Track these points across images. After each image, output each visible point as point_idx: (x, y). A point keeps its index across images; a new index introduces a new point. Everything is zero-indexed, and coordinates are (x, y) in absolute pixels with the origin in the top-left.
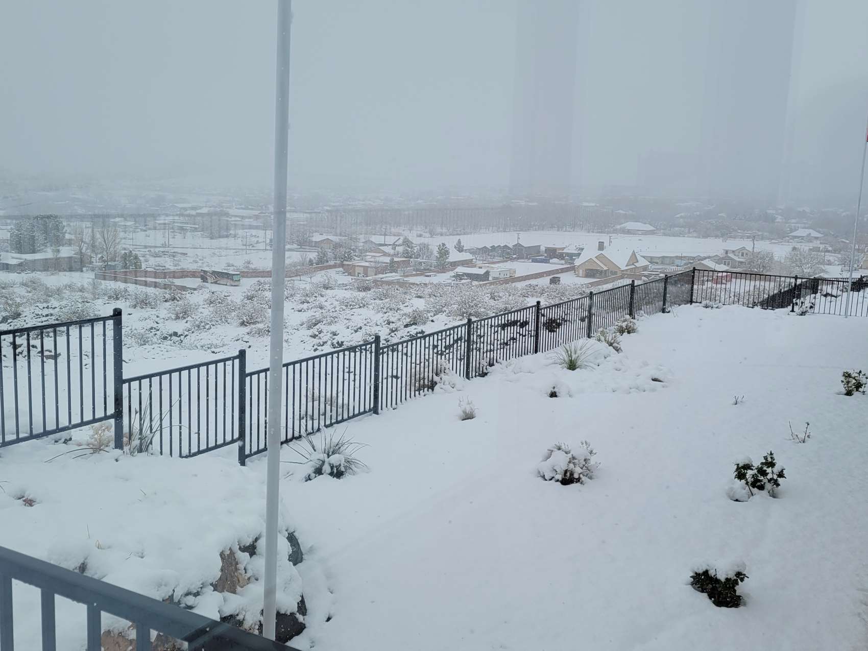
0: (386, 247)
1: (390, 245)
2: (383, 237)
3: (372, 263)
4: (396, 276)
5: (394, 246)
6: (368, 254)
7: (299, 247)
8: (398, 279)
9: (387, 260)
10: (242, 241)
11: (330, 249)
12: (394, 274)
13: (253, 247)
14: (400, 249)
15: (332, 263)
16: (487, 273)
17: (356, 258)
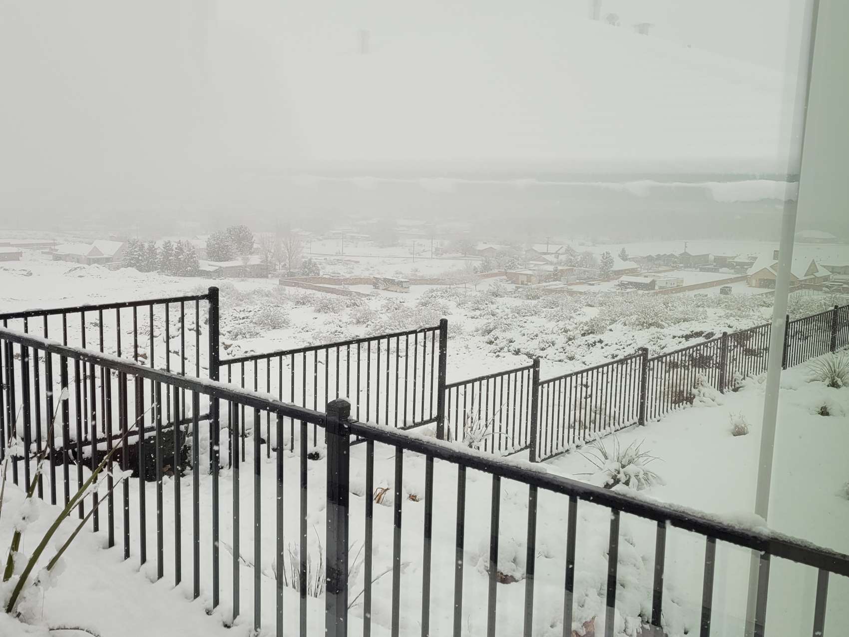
0: (549, 256)
1: (552, 254)
2: (546, 245)
3: (535, 272)
4: (560, 284)
5: (557, 254)
6: (531, 262)
7: (464, 255)
8: (561, 288)
9: (551, 268)
10: (409, 249)
11: (493, 257)
12: (558, 282)
13: (419, 255)
14: (563, 258)
15: (496, 271)
16: (653, 282)
17: (520, 267)
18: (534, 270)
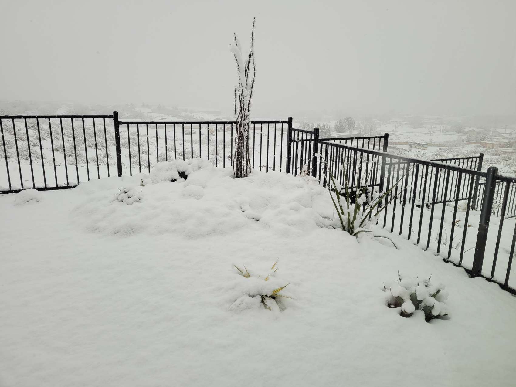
0: (506, 134)
1: (508, 134)
2: (505, 129)
4: (511, 149)
5: (511, 134)
6: (495, 137)
7: (457, 133)
8: (512, 151)
9: (507, 141)
10: (429, 130)
11: (473, 134)
13: (434, 132)
14: (514, 136)
15: (475, 141)
17: (489, 140)
18: (496, 141)
